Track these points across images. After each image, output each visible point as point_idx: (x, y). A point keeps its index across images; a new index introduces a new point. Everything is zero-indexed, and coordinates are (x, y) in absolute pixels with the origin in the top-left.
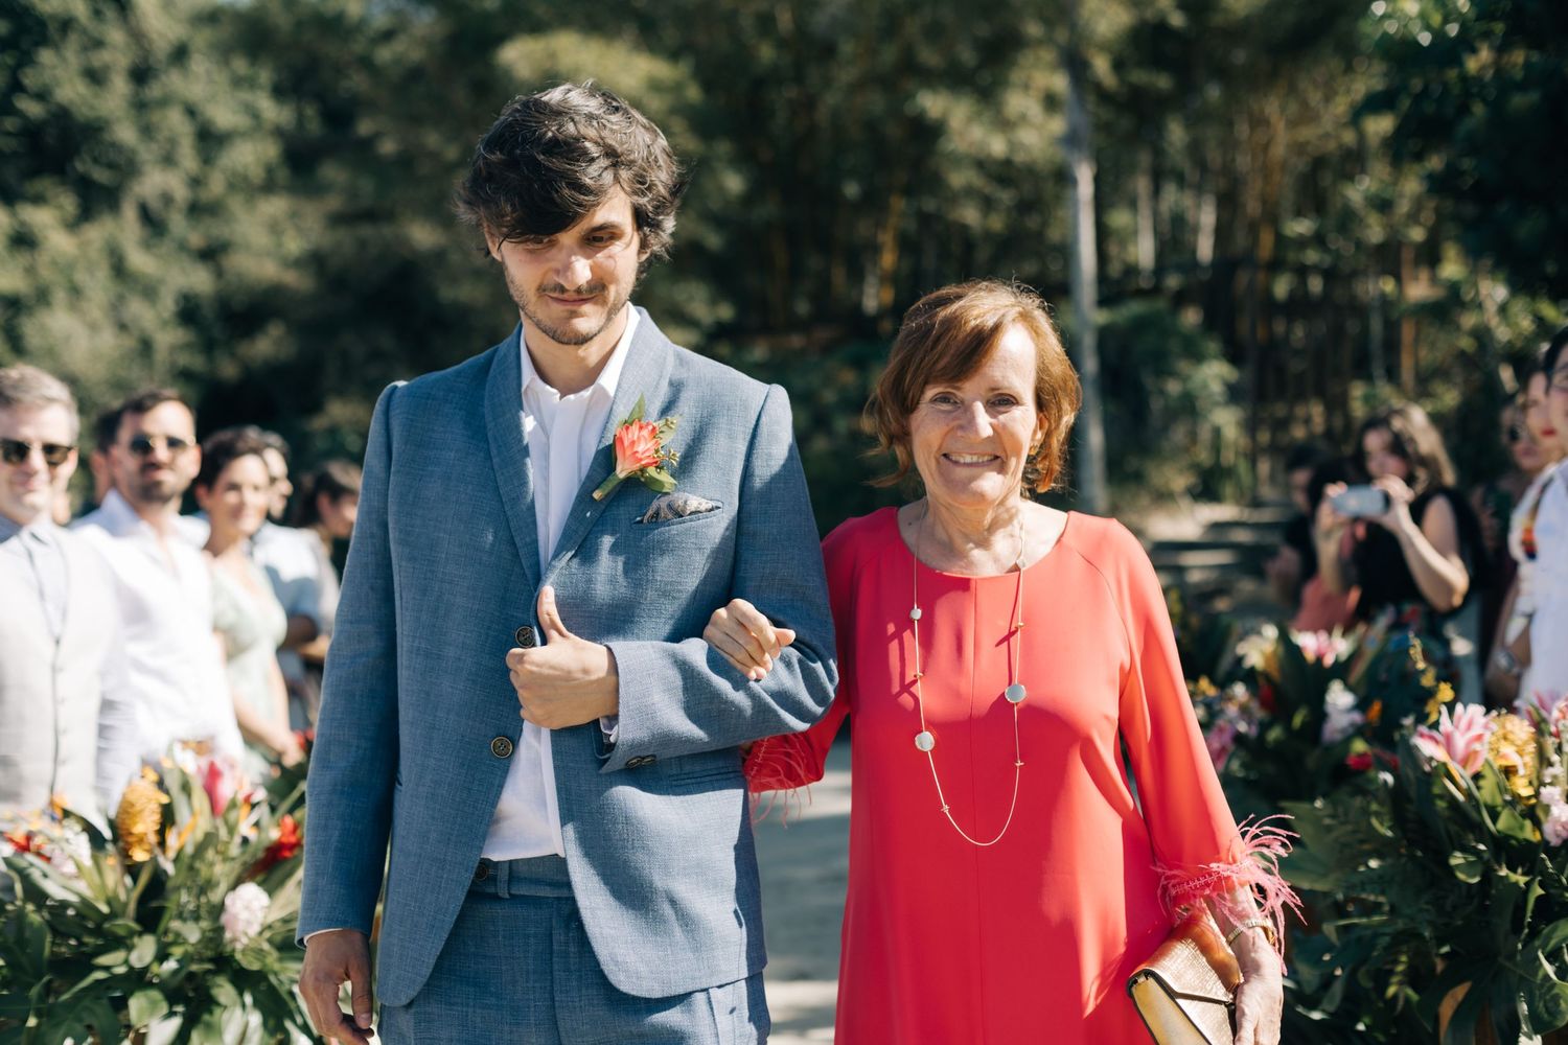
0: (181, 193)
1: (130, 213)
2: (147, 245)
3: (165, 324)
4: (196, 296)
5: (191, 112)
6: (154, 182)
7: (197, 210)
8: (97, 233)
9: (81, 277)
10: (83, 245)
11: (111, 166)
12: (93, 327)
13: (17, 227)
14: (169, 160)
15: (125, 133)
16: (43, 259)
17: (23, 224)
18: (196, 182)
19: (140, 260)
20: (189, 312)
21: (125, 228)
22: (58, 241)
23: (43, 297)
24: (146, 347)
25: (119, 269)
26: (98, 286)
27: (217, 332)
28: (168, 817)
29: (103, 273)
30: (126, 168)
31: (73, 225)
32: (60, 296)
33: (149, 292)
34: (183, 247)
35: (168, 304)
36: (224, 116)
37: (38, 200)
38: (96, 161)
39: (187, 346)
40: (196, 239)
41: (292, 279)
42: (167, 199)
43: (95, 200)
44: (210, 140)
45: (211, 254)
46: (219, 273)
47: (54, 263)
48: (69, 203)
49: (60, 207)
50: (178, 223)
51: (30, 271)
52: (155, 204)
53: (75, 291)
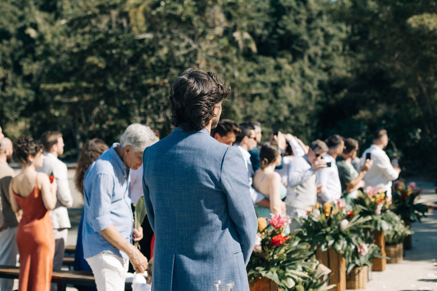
0: (320, 52)
1: (306, 58)
2: (310, 67)
3: (314, 89)
4: (323, 81)
5: (322, 30)
6: (313, 50)
7: (324, 57)
8: (297, 65)
9: (293, 77)
10: (293, 68)
11: (301, 46)
12: (296, 91)
13: (276, 64)
14: (316, 44)
15: (305, 37)
16: (283, 72)
17: (278, 63)
18: (324, 49)
19: (308, 72)
20: (321, 85)
21: (305, 63)
22: (287, 67)
23: (283, 83)
24: (310, 95)
25: (303, 74)
26: (297, 80)
27: (329, 91)
28: (332, 209)
29: (299, 76)
30: (305, 46)
31: (291, 63)
32: (287, 82)
33: (311, 81)
34: (320, 68)
35: (316, 84)
36: (331, 30)
37: (282, 56)
38: (297, 45)
39: (321, 95)
40: (323, 66)
41: (349, 75)
42: (316, 54)
43: (297, 56)
44: (328, 37)
45: (327, 70)
46: (330, 74)
47: (286, 74)
48: (290, 57)
49: (287, 58)
50: (319, 61)
51: (280, 76)
52: (313, 56)
53: (292, 81)
